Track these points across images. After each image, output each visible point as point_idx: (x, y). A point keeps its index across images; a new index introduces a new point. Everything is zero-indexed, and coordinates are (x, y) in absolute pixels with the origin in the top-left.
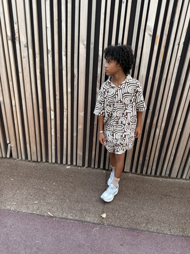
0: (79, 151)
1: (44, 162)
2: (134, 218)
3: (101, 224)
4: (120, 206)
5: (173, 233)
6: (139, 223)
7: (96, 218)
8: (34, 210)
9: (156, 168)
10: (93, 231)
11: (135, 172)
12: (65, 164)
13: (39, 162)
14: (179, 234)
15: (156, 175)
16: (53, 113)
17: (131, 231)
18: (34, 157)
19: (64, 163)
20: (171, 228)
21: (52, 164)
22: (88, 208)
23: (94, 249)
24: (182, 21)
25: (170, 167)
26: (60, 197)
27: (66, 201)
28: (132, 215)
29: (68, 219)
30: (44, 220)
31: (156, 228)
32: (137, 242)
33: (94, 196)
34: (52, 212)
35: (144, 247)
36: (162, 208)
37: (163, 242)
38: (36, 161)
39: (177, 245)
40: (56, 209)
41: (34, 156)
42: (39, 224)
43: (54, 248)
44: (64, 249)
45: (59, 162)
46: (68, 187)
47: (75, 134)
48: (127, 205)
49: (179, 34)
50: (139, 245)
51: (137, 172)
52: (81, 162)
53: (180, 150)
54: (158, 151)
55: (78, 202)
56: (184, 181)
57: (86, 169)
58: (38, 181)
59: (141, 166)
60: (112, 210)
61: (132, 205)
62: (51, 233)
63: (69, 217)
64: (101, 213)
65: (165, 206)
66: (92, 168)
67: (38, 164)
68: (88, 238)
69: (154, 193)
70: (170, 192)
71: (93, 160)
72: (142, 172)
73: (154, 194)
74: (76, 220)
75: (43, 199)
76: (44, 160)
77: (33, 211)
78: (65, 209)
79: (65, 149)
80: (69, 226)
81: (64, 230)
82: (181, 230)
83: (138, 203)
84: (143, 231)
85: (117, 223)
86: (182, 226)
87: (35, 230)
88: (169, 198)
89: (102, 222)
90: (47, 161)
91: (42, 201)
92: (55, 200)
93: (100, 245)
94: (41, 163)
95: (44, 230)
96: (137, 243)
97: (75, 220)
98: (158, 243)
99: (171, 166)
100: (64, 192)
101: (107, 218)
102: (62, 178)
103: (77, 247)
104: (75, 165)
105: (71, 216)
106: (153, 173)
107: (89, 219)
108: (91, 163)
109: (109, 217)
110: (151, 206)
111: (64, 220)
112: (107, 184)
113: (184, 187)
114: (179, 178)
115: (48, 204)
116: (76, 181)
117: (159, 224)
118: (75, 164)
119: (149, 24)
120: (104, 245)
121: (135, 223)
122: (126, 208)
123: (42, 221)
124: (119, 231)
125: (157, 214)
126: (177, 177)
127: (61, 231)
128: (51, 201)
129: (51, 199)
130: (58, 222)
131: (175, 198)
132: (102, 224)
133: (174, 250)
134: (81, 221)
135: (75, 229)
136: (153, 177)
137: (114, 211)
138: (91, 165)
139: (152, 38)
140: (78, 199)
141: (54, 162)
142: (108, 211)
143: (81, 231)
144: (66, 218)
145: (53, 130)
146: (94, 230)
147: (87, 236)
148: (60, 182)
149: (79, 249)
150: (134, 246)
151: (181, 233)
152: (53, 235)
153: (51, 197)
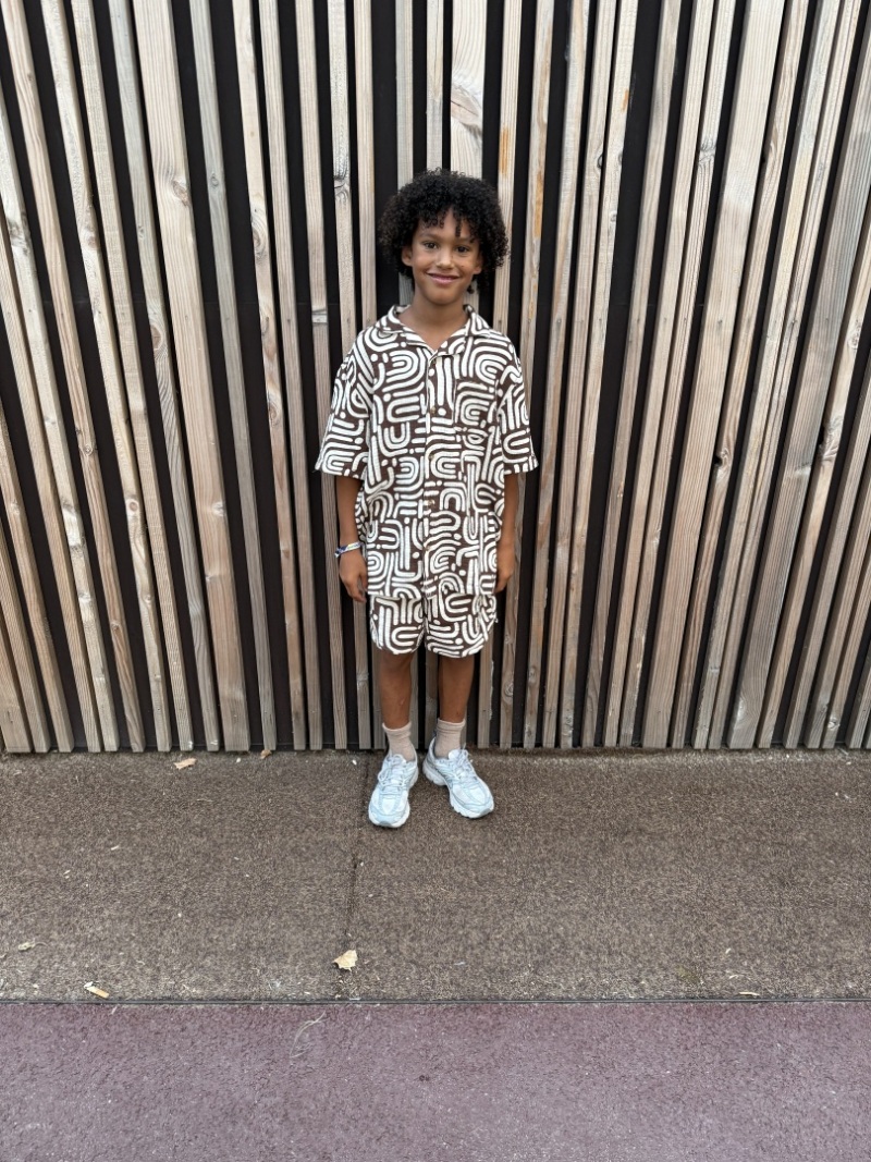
0: (226, 681)
1: (68, 754)
2: (483, 953)
3: (333, 1002)
4: (421, 908)
5: (648, 992)
6: (502, 971)
7: (313, 975)
8: (15, 981)
9: (575, 715)
10: (297, 1036)
11: (491, 744)
12: (168, 749)
13: (42, 756)
14: (674, 991)
15: (579, 748)
16: (72, 519)
17: (468, 1010)
18: (16, 736)
19: (160, 749)
20: (640, 970)
21: (105, 757)
22: (273, 936)
23: (297, 1119)
24: (604, 59)
25: (635, 705)
26: (141, 904)
27: (173, 918)
28: (475, 936)
29: (180, 1001)
30: (63, 1022)
31: (577, 979)
32: (493, 1055)
33: (305, 880)
34: (105, 978)
35: (523, 1072)
36: (605, 890)
37: (604, 1037)
38: (28, 750)
39: (663, 1042)
40: (122, 963)
41: (12, 731)
42: (38, 1045)
43: (110, 1143)
44: (160, 1139)
45: (137, 745)
46: (185, 855)
47: (195, 608)
48: (453, 896)
49: (596, 118)
50: (501, 1065)
51: (498, 744)
52: (244, 733)
53: (665, 626)
54: (576, 642)
55: (229, 918)
56: (699, 760)
57: (270, 759)
58: (38, 846)
59: (511, 716)
60: (387, 932)
61: (473, 894)
62: (98, 1077)
63: (188, 990)
64: (336, 950)
65: (620, 879)
66: (298, 752)
67: (36, 767)
68: (269, 1070)
69: (573, 826)
70: (640, 815)
71: (297, 714)
72: (518, 743)
73: (572, 834)
74: (217, 1000)
75: (59, 925)
76: (64, 744)
77: (13, 988)
78: (167, 957)
79: (157, 680)
80: (183, 1030)
81: (160, 1055)
82: (681, 972)
83: (503, 882)
84: (518, 1000)
85: (408, 984)
86: (688, 955)
87: (19, 1077)
88: (638, 842)
89: (339, 990)
90: (79, 747)
91: (55, 935)
92: (120, 920)
93: (326, 1094)
94: (53, 756)
95: (65, 1066)
96: (492, 1061)
97: (213, 1000)
98: (585, 1043)
99: (636, 699)
100: (161, 880)
101: (363, 967)
102: (153, 817)
103: (220, 1119)
104: (217, 749)
105: (194, 985)
106: (567, 741)
107: (278, 985)
108: (291, 729)
109: (373, 961)
110: (556, 888)
111: (159, 1008)
112: (368, 816)
113: (701, 784)
114: (678, 751)
115: (86, 944)
116: (220, 820)
117: (591, 963)
118: (212, 742)
119: (461, 78)
120: (344, 1093)
121: (490, 970)
122: (448, 911)
123: (56, 1029)
124: (412, 1018)
125: (584, 918)
126: (669, 744)
127: (148, 1061)
128: (99, 929)
129: (103, 920)
130: (133, 1020)
131: (662, 838)
132: (339, 999)
133: (651, 1065)
134: (245, 999)
135: (213, 1041)
136: (567, 756)
137: (393, 935)
138: (292, 741)
139: (480, 141)
140: (229, 901)
141: (115, 749)
142: (365, 939)
143: (239, 1045)
144: (169, 998)
145: (86, 600)
146: (300, 1031)
147: (266, 1062)
148: (143, 836)
149: (230, 1130)
150: (481, 1072)
151: (683, 987)
152: (109, 1084)
153: (100, 911)
